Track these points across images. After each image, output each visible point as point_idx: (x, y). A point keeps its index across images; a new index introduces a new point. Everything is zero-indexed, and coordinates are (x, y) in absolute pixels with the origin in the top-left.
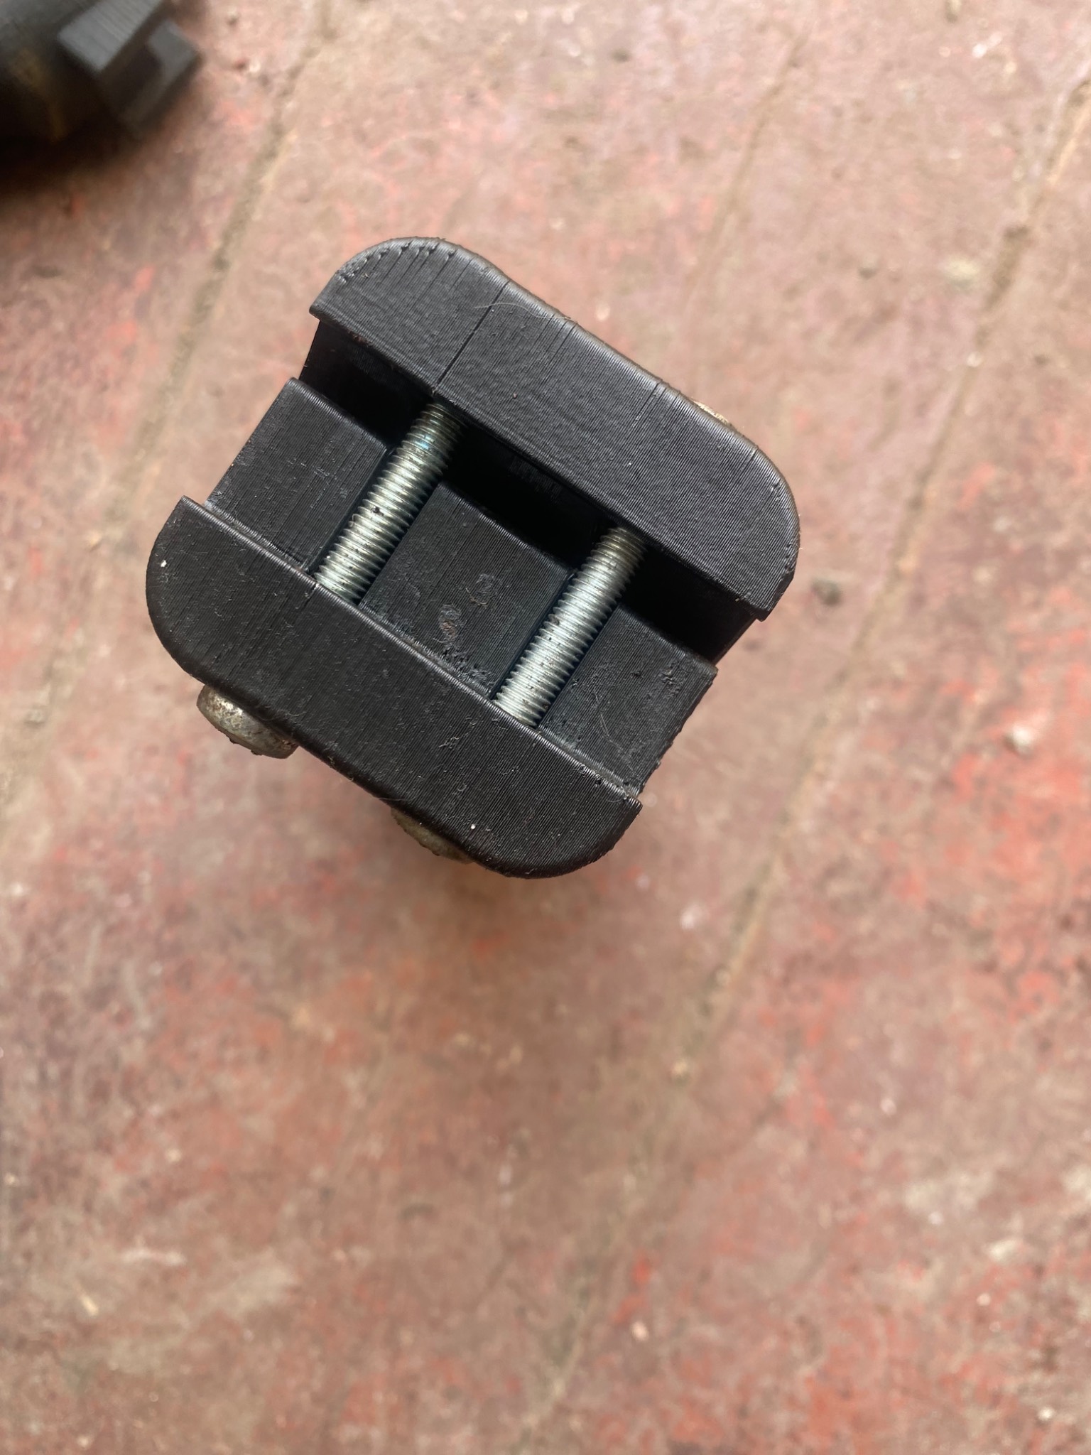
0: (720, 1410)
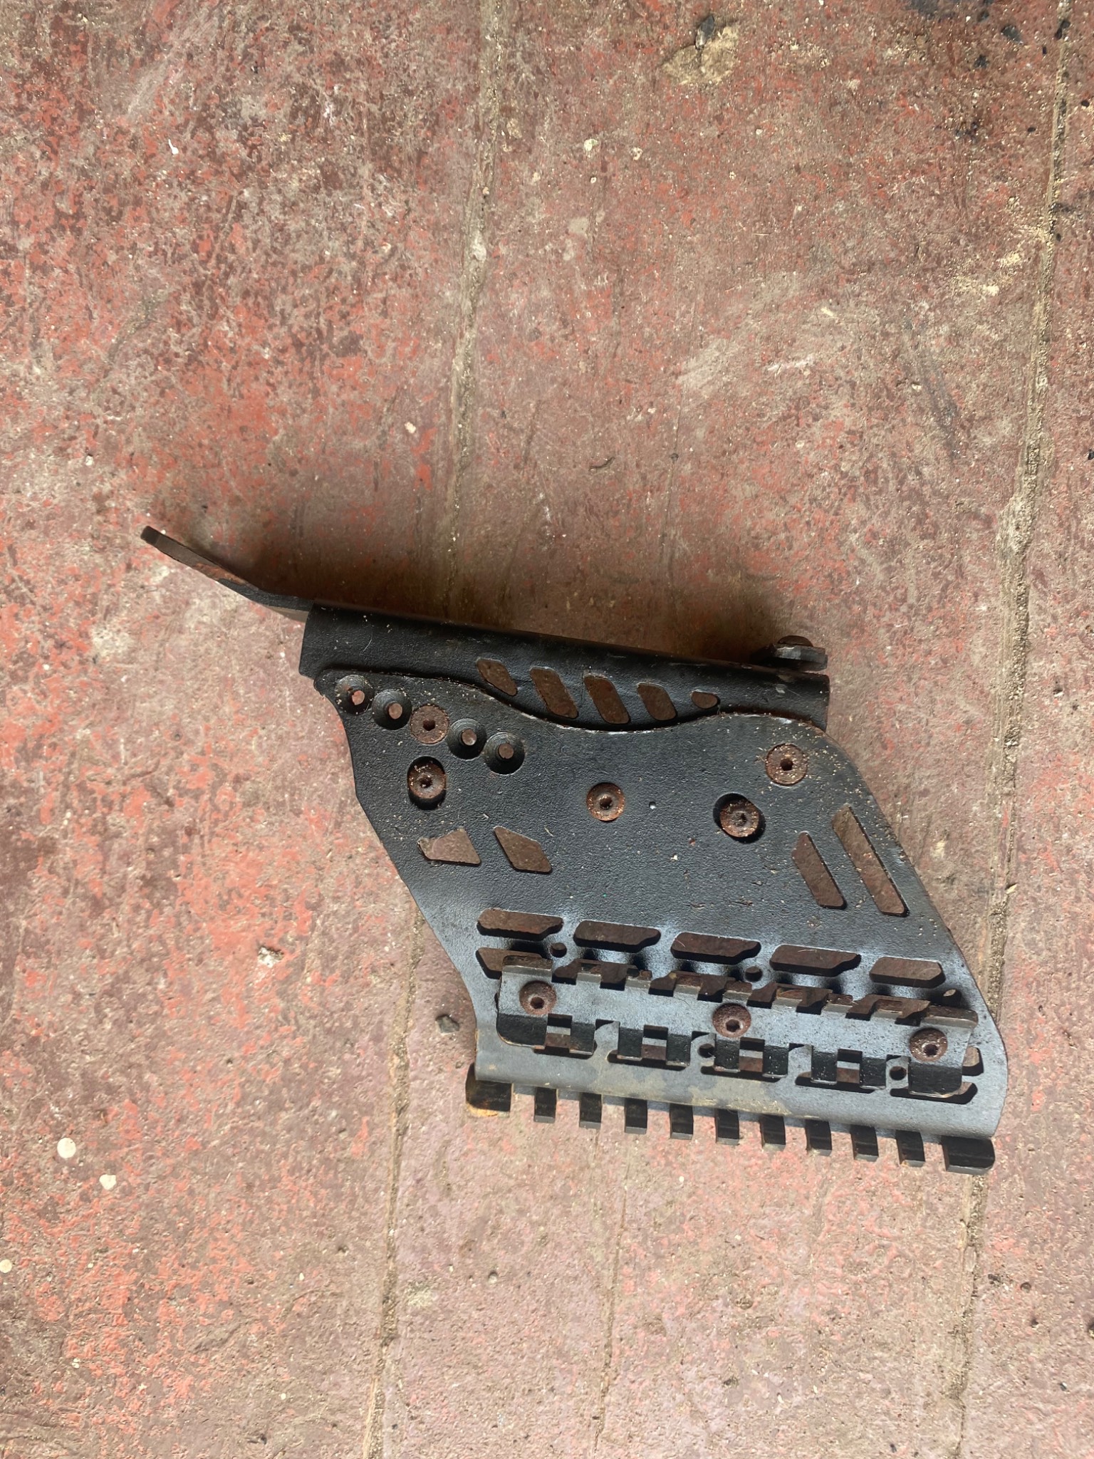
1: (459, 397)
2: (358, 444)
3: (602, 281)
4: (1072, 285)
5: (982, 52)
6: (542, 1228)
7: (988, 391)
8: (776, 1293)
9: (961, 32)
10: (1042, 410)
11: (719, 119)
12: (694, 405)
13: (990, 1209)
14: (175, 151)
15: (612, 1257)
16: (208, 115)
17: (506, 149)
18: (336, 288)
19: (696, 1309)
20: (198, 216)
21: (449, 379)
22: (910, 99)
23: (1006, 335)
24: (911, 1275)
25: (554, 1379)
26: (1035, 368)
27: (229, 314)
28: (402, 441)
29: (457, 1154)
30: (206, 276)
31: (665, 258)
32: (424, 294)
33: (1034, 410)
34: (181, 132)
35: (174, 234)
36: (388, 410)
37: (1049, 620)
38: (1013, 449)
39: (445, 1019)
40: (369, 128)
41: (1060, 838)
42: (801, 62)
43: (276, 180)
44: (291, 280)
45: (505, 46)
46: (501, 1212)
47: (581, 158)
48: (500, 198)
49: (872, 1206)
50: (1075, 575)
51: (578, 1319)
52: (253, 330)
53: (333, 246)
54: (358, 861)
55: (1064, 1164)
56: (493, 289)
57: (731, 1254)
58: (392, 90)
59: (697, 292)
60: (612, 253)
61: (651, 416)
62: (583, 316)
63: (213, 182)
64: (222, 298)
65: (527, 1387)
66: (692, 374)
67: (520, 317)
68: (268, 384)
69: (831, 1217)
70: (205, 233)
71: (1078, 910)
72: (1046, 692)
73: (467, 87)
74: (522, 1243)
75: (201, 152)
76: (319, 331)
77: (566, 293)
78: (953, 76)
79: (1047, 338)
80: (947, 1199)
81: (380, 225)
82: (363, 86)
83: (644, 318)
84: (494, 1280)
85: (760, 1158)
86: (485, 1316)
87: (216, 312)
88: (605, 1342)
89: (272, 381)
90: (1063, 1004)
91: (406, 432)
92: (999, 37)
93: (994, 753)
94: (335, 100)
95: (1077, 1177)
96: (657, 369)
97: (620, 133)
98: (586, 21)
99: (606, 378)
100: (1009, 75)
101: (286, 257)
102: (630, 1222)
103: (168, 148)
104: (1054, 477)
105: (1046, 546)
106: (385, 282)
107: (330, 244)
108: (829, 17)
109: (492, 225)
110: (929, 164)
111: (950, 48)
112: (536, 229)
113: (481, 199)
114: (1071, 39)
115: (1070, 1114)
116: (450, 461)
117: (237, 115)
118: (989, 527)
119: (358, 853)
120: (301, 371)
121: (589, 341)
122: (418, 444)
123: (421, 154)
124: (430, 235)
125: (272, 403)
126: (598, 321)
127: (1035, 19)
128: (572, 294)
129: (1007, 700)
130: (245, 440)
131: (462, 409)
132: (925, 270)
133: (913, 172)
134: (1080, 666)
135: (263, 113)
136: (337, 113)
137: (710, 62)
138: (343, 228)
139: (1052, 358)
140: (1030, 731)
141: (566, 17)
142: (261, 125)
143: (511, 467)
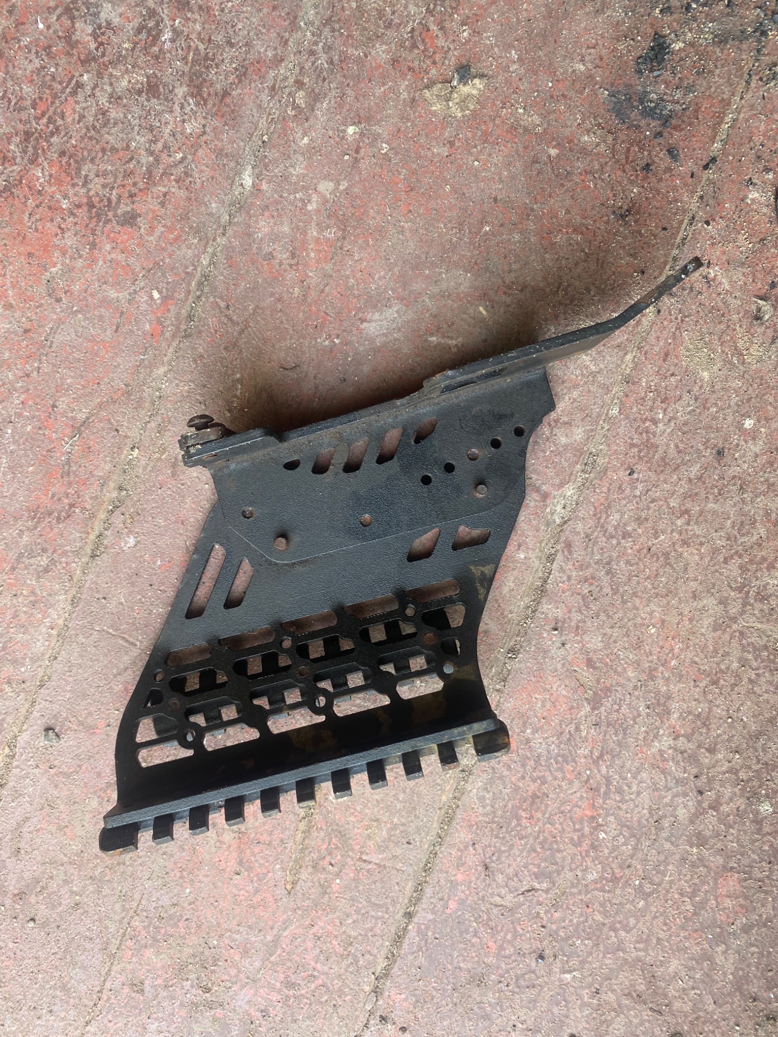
1: (200, 284)
2: (113, 294)
3: (331, 234)
4: (657, 349)
5: (649, 161)
6: (78, 898)
7: (575, 404)
8: (230, 987)
9: (640, 141)
10: (608, 430)
11: (452, 144)
12: (368, 347)
13: (395, 970)
14: (41, 26)
15: (121, 931)
16: (74, 8)
17: (290, 112)
18: (132, 173)
19: (170, 983)
20: (43, 82)
21: (195, 269)
22: (590, 177)
23: (601, 369)
24: (326, 1001)
25: (54, 1004)
26: (614, 399)
27: (45, 164)
28: (146, 302)
29: (32, 828)
30: (36, 129)
31: (381, 232)
32: (196, 200)
33: (602, 428)
34: (50, 13)
35: (21, 88)
36: (143, 276)
37: (565, 578)
38: (579, 451)
39: (50, 732)
40: (193, 60)
41: (524, 732)
42: (522, 123)
43: (111, 75)
44: (100, 154)
45: (313, 35)
46: (51, 878)
47: (343, 138)
48: (274, 147)
49: (315, 946)
50: (593, 553)
51: (84, 968)
52: (59, 183)
53: (140, 140)
54: (20, 600)
55: (456, 954)
56: (248, 213)
57: (207, 952)
58: (219, 38)
59: (396, 265)
60: (344, 215)
61: (335, 344)
62: (308, 255)
63: (63, 60)
64: (43, 150)
65: (33, 1005)
66: (374, 324)
67: (262, 239)
68: (60, 227)
69: (284, 946)
70: (45, 96)
71: (521, 785)
72: (546, 627)
73: (275, 56)
74: (60, 904)
75: (60, 34)
76: (109, 200)
77: (301, 234)
78: (624, 171)
79: (628, 380)
80: (367, 956)
81: (179, 136)
82: (198, 27)
83: (352, 271)
84: (31, 924)
85: (247, 892)
86: (17, 947)
87: (36, 160)
88: (98, 988)
89: (63, 226)
90: (490, 846)
91: (151, 297)
92: (665, 155)
93: (496, 658)
94: (174, 30)
95: (462, 965)
96: (350, 312)
97: (376, 129)
98: (378, 37)
99: (311, 306)
100: (663, 184)
101: (102, 135)
102: (142, 910)
103: (36, 22)
104: (601, 480)
105: (580, 526)
106: (169, 181)
107: (137, 137)
108: (552, 97)
109: (262, 166)
110: (587, 228)
111: (628, 150)
112: (294, 179)
113: (260, 143)
114: (713, 173)
115: (470, 921)
116: (178, 328)
117: (96, 15)
118: (544, 501)
119: (22, 593)
120: (87, 226)
121: (306, 275)
122: (158, 309)
123: (226, 94)
124: (213, 157)
125: (58, 243)
126: (318, 261)
127: (694, 150)
128: (305, 236)
129: (518, 625)
130: (29, 263)
131: (198, 293)
132: (560, 304)
133: (575, 230)
134: (576, 617)
135: (116, 21)
136: (173, 41)
137: (457, 101)
138: (151, 129)
139: (627, 396)
140: (528, 652)
141: (365, 29)
142: (112, 29)
143: (222, 347)
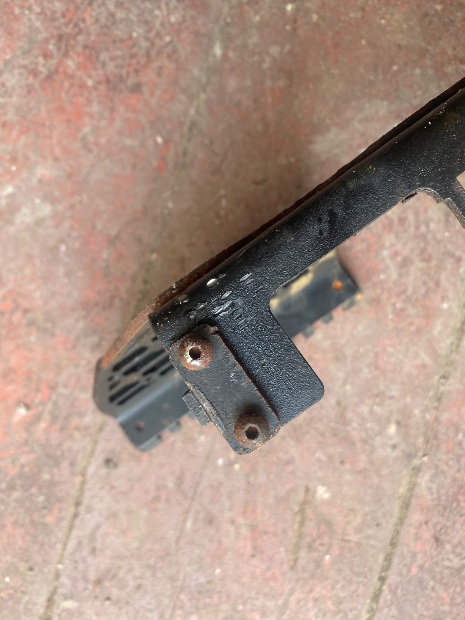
0: (122, 109)
1: (190, 130)
2: (128, 142)
3: (281, 83)
6: (139, 580)
15: (172, 603)
18: (135, 55)
21: (185, 118)
27: (74, 56)
28: (153, 146)
30: (66, 32)
32: (182, 69)
36: (149, 128)
39: (110, 462)
44: (112, 45)
46: (120, 567)
47: (284, 14)
48: (235, 25)
49: (315, 606)
52: (85, 68)
56: (220, 75)
61: (291, 162)
62: (266, 100)
64: (72, 47)
66: (319, 144)
67: (231, 93)
69: (292, 607)
70: (70, 8)
74: (127, 586)
76: (121, 76)
77: (260, 86)
81: (166, 26)
84: (108, 603)
87: (68, 53)
90: (438, 523)
91: (156, 143)
96: (299, 138)
97: (308, 4)
101: (112, 32)
102: (186, 587)
106: (163, 58)
107: (137, 30)
109: (227, 40)
112: (251, 47)
113: (225, 23)
116: (177, 162)
118: (458, 263)
120: (107, 96)
122: (161, 150)
124: (193, 37)
125: (87, 110)
126: (274, 104)
128: (263, 87)
131: (189, 136)
138: (146, 22)
140: (455, 377)
